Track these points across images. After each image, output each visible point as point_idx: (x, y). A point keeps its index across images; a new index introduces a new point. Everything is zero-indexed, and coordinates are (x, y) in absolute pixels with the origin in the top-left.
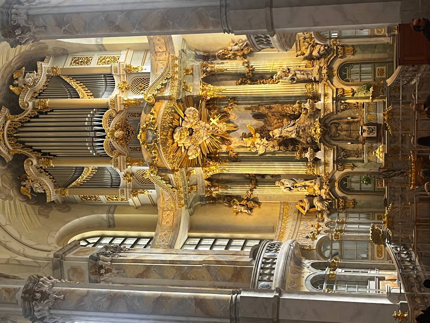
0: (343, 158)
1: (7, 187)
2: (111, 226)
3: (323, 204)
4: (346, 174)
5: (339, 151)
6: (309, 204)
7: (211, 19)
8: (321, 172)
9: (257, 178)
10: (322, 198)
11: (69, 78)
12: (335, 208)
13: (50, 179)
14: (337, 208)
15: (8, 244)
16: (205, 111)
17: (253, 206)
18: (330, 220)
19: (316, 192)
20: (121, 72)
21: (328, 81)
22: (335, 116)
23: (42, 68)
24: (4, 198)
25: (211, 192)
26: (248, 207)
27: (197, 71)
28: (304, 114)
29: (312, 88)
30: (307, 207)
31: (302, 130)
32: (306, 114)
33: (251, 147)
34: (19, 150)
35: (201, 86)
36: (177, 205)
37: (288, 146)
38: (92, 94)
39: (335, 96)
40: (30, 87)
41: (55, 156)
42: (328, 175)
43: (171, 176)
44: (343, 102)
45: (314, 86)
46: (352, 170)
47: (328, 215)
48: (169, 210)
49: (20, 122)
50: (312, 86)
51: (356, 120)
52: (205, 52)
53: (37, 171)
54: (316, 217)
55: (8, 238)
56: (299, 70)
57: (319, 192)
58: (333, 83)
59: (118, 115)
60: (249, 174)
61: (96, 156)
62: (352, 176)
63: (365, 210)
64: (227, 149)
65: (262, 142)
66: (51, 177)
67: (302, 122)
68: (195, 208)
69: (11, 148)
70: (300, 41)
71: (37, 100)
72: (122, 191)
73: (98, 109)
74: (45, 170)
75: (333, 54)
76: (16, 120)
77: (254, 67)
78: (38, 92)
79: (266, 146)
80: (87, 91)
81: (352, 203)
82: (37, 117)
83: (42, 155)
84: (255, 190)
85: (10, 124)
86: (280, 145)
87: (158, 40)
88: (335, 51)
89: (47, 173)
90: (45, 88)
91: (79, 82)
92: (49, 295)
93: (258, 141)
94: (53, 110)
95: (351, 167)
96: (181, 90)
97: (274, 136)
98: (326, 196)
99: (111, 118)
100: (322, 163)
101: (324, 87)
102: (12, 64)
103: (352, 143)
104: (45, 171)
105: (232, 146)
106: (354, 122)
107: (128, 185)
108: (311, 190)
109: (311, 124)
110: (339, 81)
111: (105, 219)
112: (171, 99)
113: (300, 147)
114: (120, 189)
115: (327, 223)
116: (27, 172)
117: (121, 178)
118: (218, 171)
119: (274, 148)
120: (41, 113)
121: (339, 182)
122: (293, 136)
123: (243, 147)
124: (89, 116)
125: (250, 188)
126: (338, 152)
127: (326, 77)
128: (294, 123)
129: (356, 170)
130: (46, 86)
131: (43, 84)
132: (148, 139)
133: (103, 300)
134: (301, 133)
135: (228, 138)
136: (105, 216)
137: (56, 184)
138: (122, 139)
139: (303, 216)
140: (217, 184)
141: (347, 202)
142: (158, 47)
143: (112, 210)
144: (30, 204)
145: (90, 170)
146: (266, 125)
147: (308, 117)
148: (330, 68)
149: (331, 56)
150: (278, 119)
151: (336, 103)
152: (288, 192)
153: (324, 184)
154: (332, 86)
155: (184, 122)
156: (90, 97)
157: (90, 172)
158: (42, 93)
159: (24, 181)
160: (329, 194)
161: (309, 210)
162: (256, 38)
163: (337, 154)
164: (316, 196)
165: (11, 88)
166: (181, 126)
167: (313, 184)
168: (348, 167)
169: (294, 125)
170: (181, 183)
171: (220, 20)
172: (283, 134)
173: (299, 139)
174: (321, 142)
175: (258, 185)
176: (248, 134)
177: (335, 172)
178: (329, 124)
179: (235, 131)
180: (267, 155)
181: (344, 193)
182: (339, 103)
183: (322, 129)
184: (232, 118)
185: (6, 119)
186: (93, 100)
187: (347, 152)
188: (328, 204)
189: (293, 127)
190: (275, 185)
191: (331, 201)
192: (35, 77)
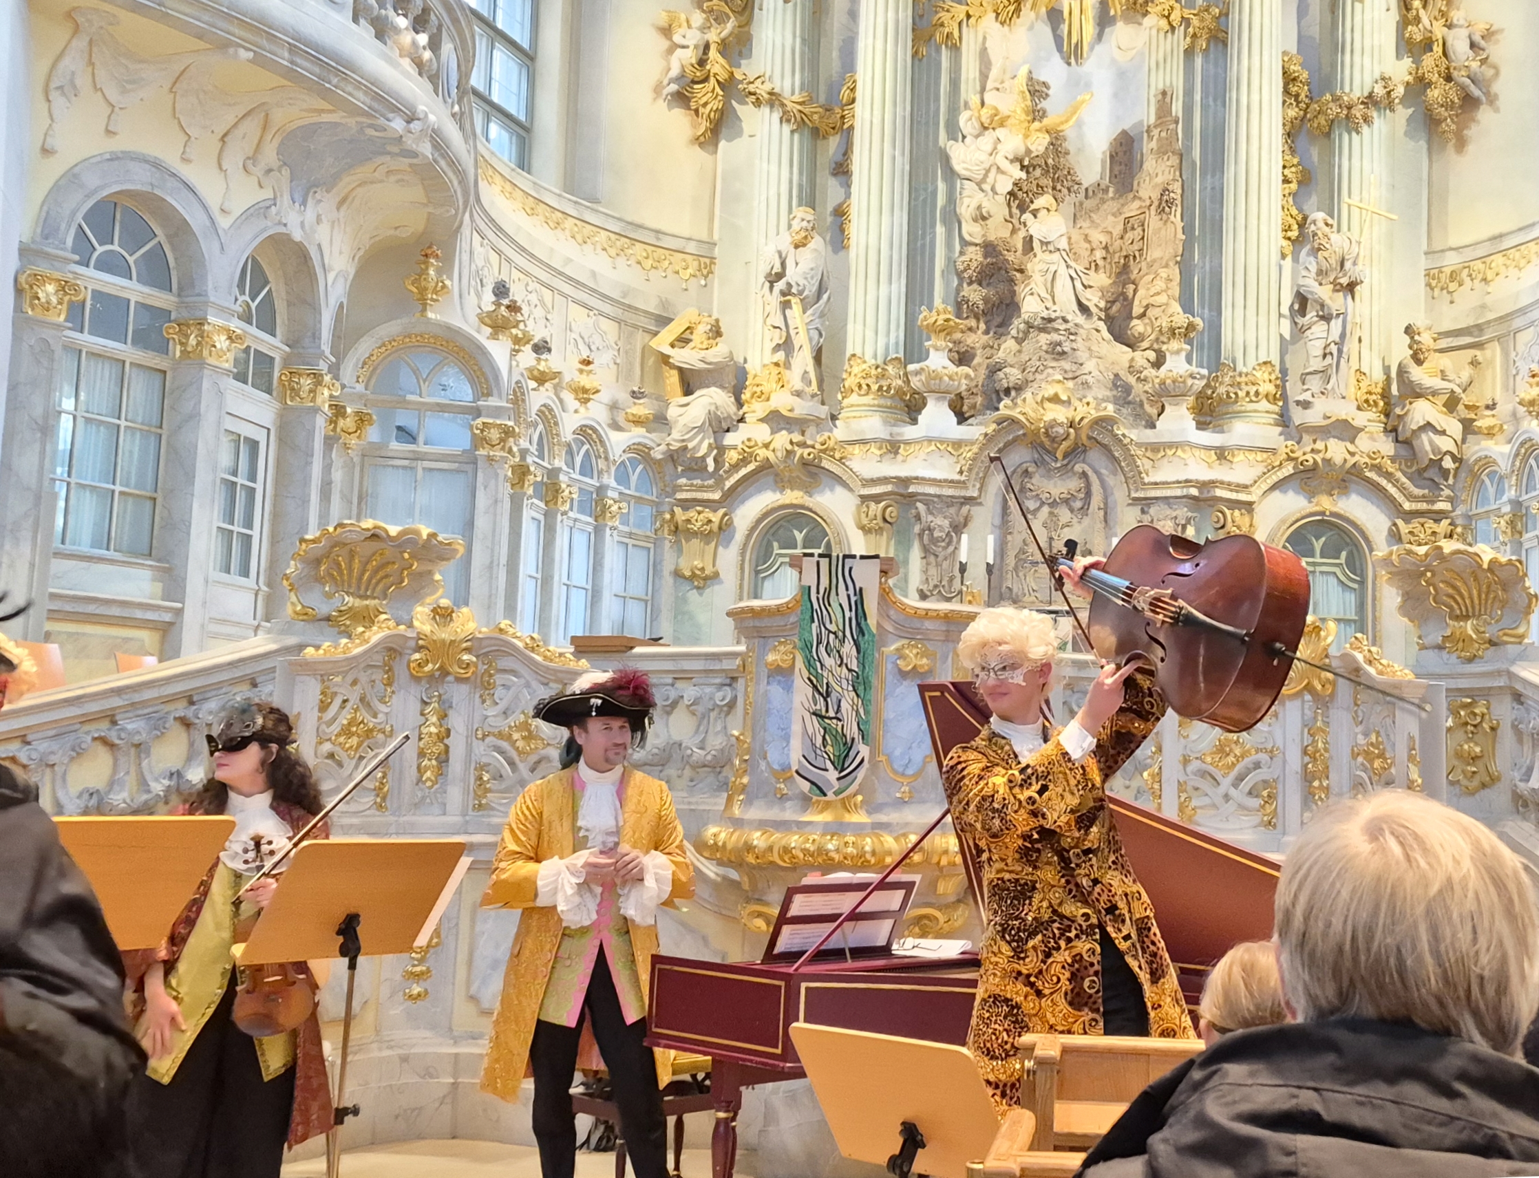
0: (917, 529)
3: (701, 428)
4: (839, 542)
5: (956, 509)
6: (702, 366)
8: (855, 424)
9: (834, 142)
10: (727, 430)
14: (680, 496)
17: (696, 110)
18: (617, 453)
19: (757, 405)
21: (1289, 469)
22: (1120, 495)
26: (694, 82)
29: (1257, 394)
30: (685, 357)
31: (1060, 344)
32: (1132, 368)
33: (984, 110)
37: (980, 284)
39: (1219, 493)
42: (837, 455)
44: (1190, 531)
45: (1264, 405)
47: (642, 454)
54: (635, 395)
56: (1343, 336)
57: (760, 414)
65: (1004, 165)
70: (1478, 346)
77: (1365, 129)
79: (984, 180)
81: (703, 569)
88: (1423, 506)
93: (1012, 142)
97: (1035, 213)
98: (735, 447)
100: (896, 430)
101: (1264, 450)
103: (989, 568)
105: (990, 23)
108: (768, 383)
113: (977, 339)
119: (975, 220)
121: (803, 507)
122: (1031, 306)
123: (984, 77)
125: (787, 93)
126: (950, 501)
127: (1308, 457)
128: (1094, 310)
134: (1044, 339)
135: (1026, 7)
141: (708, 543)
146: (1081, 195)
147: (1116, 375)
149: (1402, 489)
150: (1106, 248)
151: (1189, 496)
153: (797, 437)
154: (1265, 487)
160: (744, 461)
161: (673, 367)
163: (939, 496)
164: (740, 404)
167: (799, 387)
169: (1083, 308)
172: (1040, 255)
173: (1014, 332)
174: (999, 424)
175: (796, 136)
176: (1044, 104)
177: (851, 490)
178: (1087, 468)
179: (1059, 47)
180: (941, 186)
181: (752, 530)
182: (1183, 512)
183: (1061, 430)
184: (1121, 32)
187: (949, 544)
188: (700, 454)
189: (1075, 307)
190: (800, 205)
191: (711, 468)
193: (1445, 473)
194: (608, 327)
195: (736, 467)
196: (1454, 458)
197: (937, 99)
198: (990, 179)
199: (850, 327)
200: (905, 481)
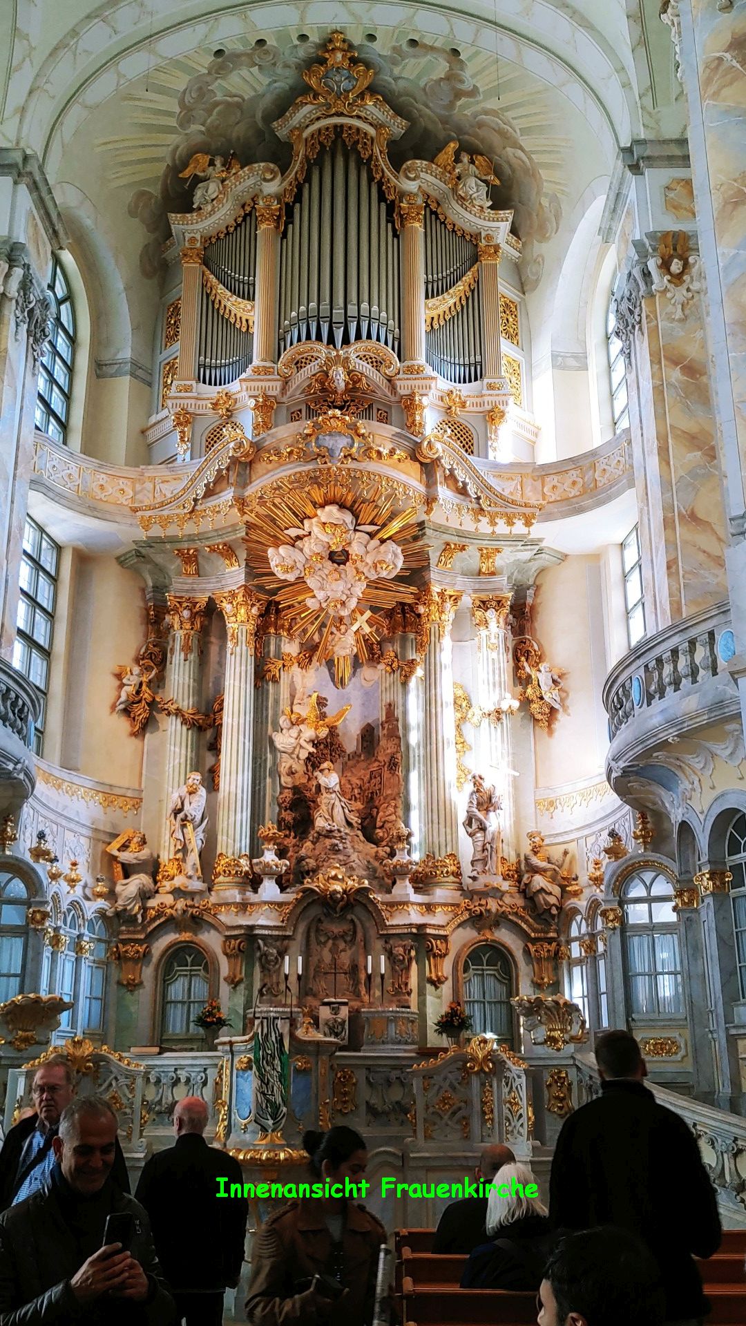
0: (258, 954)
1: (212, 118)
3: (134, 898)
4: (213, 963)
5: (282, 943)
6: (135, 861)
8: (222, 893)
9: (209, 734)
10: (149, 898)
11: (472, 282)
12: (121, 933)
13: (227, 227)
14: (122, 937)
16: (388, 600)
17: (134, 718)
18: (89, 914)
19: (166, 883)
20: (490, 399)
21: (466, 916)
22: (372, 932)
23: (498, 221)
24: (186, 100)
25: (176, 610)
26: (133, 703)
27: (490, 583)
28: (377, 852)
29: (447, 872)
30: (125, 857)
31: (337, 845)
32: (377, 857)
33: (293, 716)
35: (452, 593)
36: (148, 513)
37: (291, 810)
38: (436, 327)
39: (429, 931)
40: (454, 190)
41: (285, 235)
42: (212, 912)
43: (228, 495)
44: (413, 953)
45: (452, 878)
46: (225, 979)
47: (102, 914)
48: (135, 493)
49: (371, 156)
50: (453, 873)
51: (363, 991)
52: (532, 608)
53: (246, 196)
54: (98, 880)
56: (493, 839)
57: (168, 888)
58: (460, 929)
59: (385, 381)
60: (222, 709)
61: (282, 327)
62: (207, 980)
63: (112, 1014)
64: (289, 655)
65: (304, 744)
66: (232, 229)
67: (356, 847)
68: (136, 572)
69: (306, 134)
71: (420, 201)
72: (188, 389)
73: (400, 339)
75: (534, 930)
76: (377, 150)
77: (500, 725)
78: (439, 211)
79: (292, 753)
80: (441, 317)
81: (134, 980)
82: (382, 197)
83: (287, 204)
84: (179, 721)
85: (366, 134)
86: (296, 789)
87: (574, 483)
88: (542, 935)
89: (240, 219)
90: (450, 227)
91: (464, 303)
93: (308, 733)
94: (398, 237)
95: (235, 977)
96: (447, 538)
97: (321, 771)
98: (153, 908)
99: (377, 364)
100: (246, 896)
101: (452, 905)
103: (299, 977)
104: (246, 215)
105: (295, 669)
106: (356, 983)
107: (204, 402)
108: (172, 870)
109: (352, 869)
110: (464, 946)
111: (119, 356)
112: (428, 503)
113: (290, 842)
114: (194, 383)
115: (80, 906)
116: (246, 169)
117: (223, 387)
118: (231, 625)
119: (288, 775)
120: (391, 208)
121: (191, 942)
122: (320, 823)
123: (293, 697)
124: (383, 314)
125: (185, 709)
126: (277, 938)
127: (477, 908)
128: (355, 825)
129: (225, 989)
130: (453, 231)
131: (460, 223)
132: (327, 438)
134: (328, 842)
135: (315, 659)
136: (126, 353)
137: (214, 240)
138: (323, 390)
139: (101, 846)
140: (198, 625)
141: (137, 964)
142: (555, 483)
143: (139, 372)
144: (166, 176)
145: (246, 316)
146: (346, 758)
147: (369, 862)
148: (500, 920)
149: (529, 925)
150: (360, 788)
151: (412, 933)
152: (171, 806)
153: (189, 902)
154: (453, 926)
155: (367, 537)
156: (429, 321)
157: (240, 314)
158: (437, 218)
159: (223, 165)
160: (158, 916)
161: (119, 862)
163: (271, 936)
164: (155, 882)
165: (453, 146)
166: (355, 530)
167: (190, 873)
168: (232, 968)
169: (349, 824)
170: (208, 524)
172: (325, 795)
173: (311, 838)
174: (304, 892)
175: (190, 732)
176: (325, 709)
177: (219, 932)
178: (354, 917)
179: (333, 680)
180: (269, 756)
181: (162, 956)
182: (409, 942)
183: (339, 896)
184: (367, 672)
185: (378, 126)
186: (421, 328)
187: (276, 963)
188: (134, 913)
189: (344, 823)
190: (191, 772)
191: (140, 921)
192: (476, 203)
193: (553, 916)
194: (83, 840)
195: (153, 920)
196: (557, 908)
197: (267, 709)
198: (296, 752)
199: (219, 838)
200: (252, 928)
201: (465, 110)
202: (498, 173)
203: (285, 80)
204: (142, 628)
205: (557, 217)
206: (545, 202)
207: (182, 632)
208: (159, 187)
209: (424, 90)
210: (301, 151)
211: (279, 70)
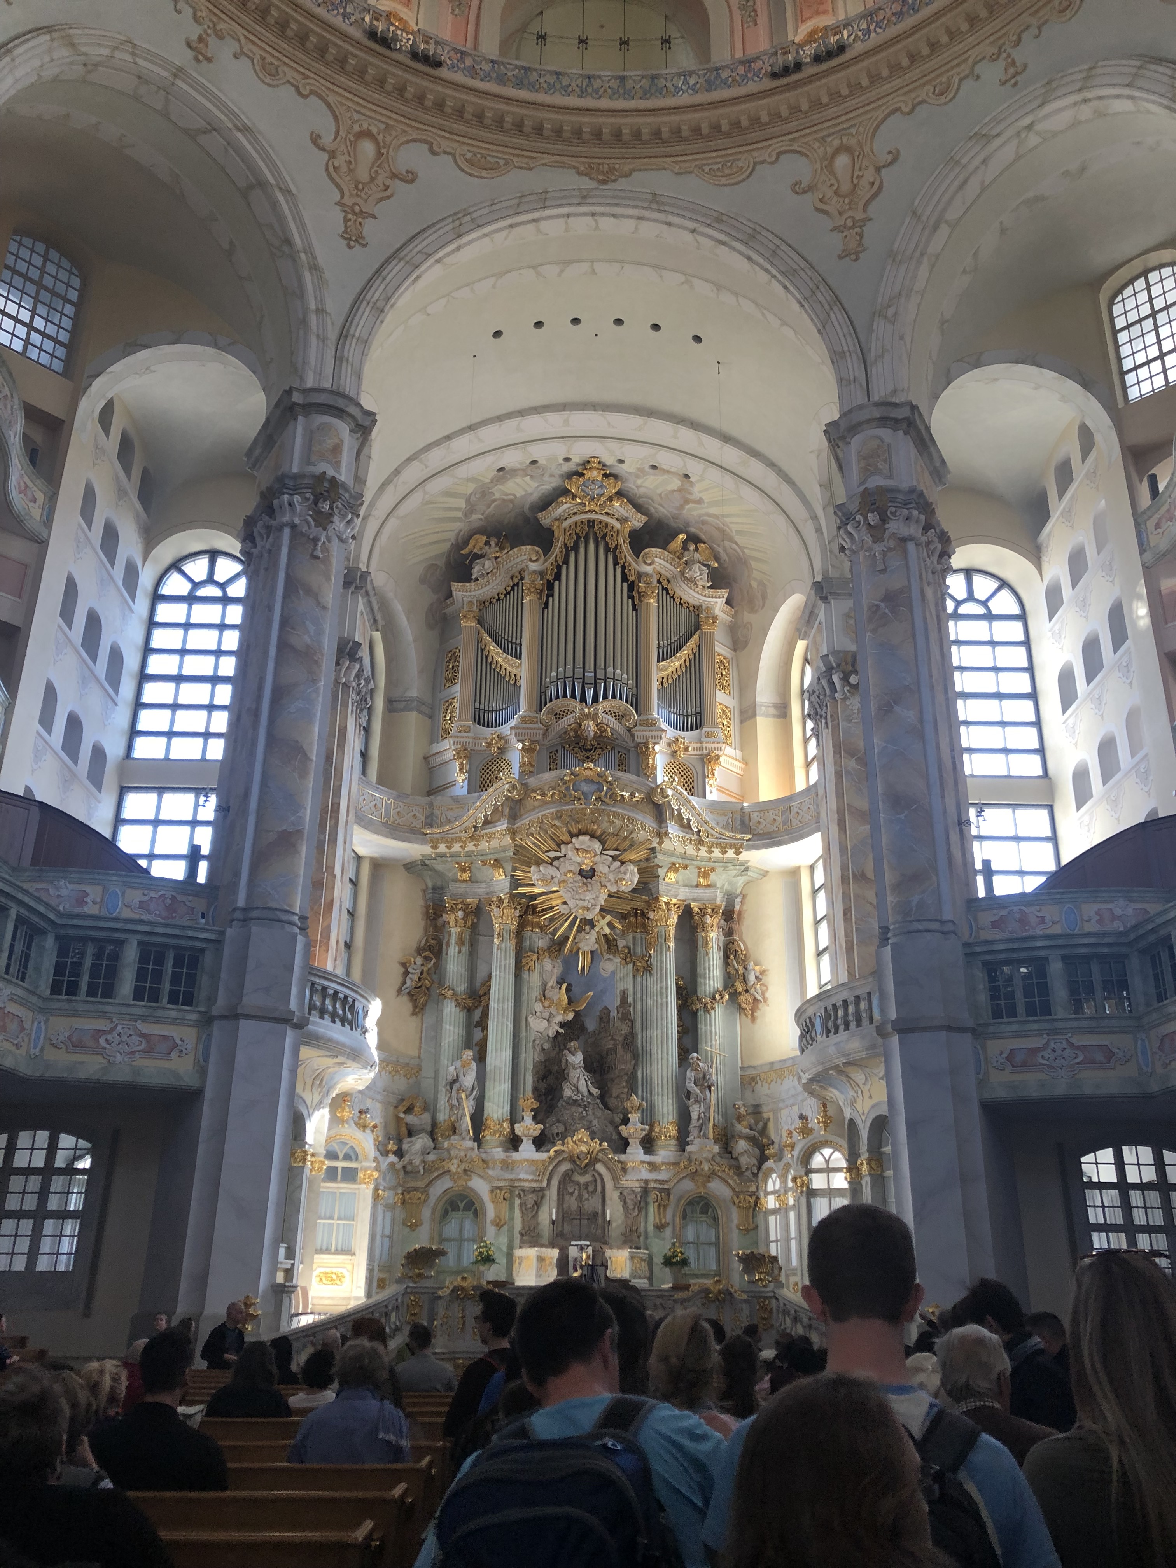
1: (489, 510)
2: (391, 704)
3: (418, 1153)
4: (482, 1208)
5: (537, 1192)
6: (417, 1123)
7: (915, 899)
9: (478, 1014)
10: (429, 1154)
11: (695, 646)
12: (406, 1182)
13: (498, 594)
15: (390, 489)
16: (626, 908)
20: (708, 745)
21: (685, 1173)
23: (716, 597)
24: (471, 500)
25: (452, 909)
27: (706, 894)
28: (613, 1118)
29: (668, 1136)
30: (411, 1118)
33: (545, 1001)
34: (561, 539)
35: (676, 902)
36: (436, 836)
38: (666, 685)
40: (682, 573)
41: (546, 605)
43: (502, 826)
45: (673, 1141)
46: (491, 1222)
47: (392, 1166)
48: (425, 818)
49: (616, 546)
52: (740, 914)
53: (515, 571)
54: (389, 1139)
55: (402, 490)
56: (706, 1109)
58: (680, 1183)
59: (625, 731)
60: (489, 995)
61: (543, 684)
62: (475, 1222)
63: (397, 1249)
64: (542, 949)
65: (553, 1025)
66: (502, 596)
67: (597, 1113)
68: (419, 877)
69: (566, 524)
71: (655, 583)
72: (467, 730)
73: (637, 696)
74: (517, 584)
75: (738, 1185)
76: (621, 540)
77: (713, 1012)
78: (669, 588)
79: (544, 1033)
80: (670, 677)
82: (624, 578)
83: (548, 581)
84: (453, 1004)
85: (612, 527)
87: (774, 820)
89: (509, 588)
90: (677, 601)
91: (688, 664)
92: (325, 529)
93: (558, 1016)
94: (637, 610)
95: (499, 1220)
96: (673, 859)
99: (620, 717)
100: (509, 1156)
101: (673, 1163)
102: (727, 543)
104: (514, 585)
105: (547, 960)
106: (597, 1227)
107: (480, 741)
109: (594, 1132)
110: (684, 1196)
111: (407, 694)
112: (660, 836)
114: (471, 725)
117: (495, 728)
118: (497, 926)
120: (631, 587)
121: (463, 1188)
122: (568, 1092)
124: (625, 676)
126: (534, 1189)
128: (595, 1095)
129: (491, 1229)
130: (680, 603)
131: (685, 598)
132: (583, 784)
133: (306, 637)
135: (562, 951)
136: (414, 692)
137: (487, 604)
138: (577, 736)
140: (469, 923)
141: (418, 1208)
142: (759, 819)
143: (424, 708)
144: (450, 552)
145: (514, 671)
146: (589, 1039)
148: (711, 1176)
149: (734, 1181)
150: (599, 1062)
151: (641, 1187)
152: (448, 1077)
155: (611, 859)
156: (660, 681)
157: (509, 669)
158: (668, 593)
159: (497, 544)
161: (404, 1123)
162: (845, 1002)
163: (529, 1187)
164: (433, 1139)
165: (682, 536)
166: (602, 854)
167: (464, 1134)
168: (497, 1212)
169: (590, 1093)
170: (484, 845)
171: (912, 918)
172: (571, 1070)
175: (462, 1013)
176: (571, 994)
178: (595, 1173)
180: (525, 1034)
181: (438, 1201)
182: (639, 1195)
184: (605, 964)
185: (623, 520)
186: (655, 686)
187: (533, 1210)
188: (416, 1165)
189: (587, 1093)
190: (464, 1048)
191: (422, 1172)
192: (700, 583)
193: (753, 1174)
196: (757, 1168)
197: (523, 995)
198: (547, 1032)
199: (487, 1104)
200: (513, 1180)
201: (691, 512)
202: (717, 558)
203: (550, 484)
204: (423, 923)
205: (764, 598)
206: (754, 584)
207: (458, 930)
208: (444, 559)
209: (660, 495)
210: (560, 540)
211: (546, 478)
